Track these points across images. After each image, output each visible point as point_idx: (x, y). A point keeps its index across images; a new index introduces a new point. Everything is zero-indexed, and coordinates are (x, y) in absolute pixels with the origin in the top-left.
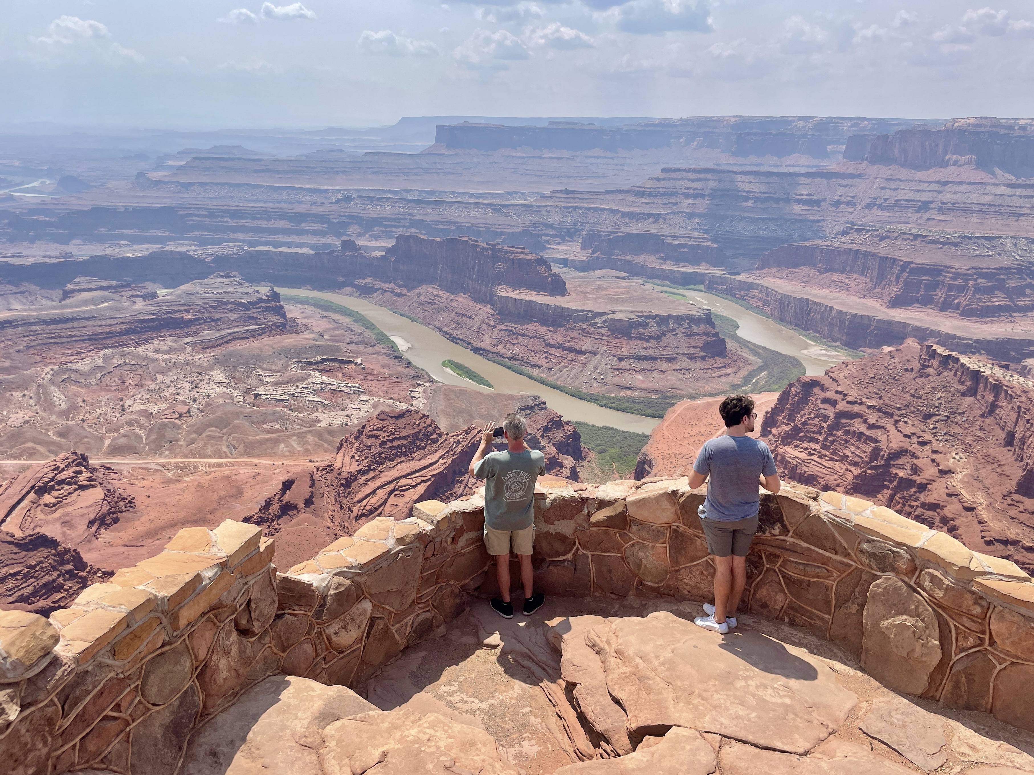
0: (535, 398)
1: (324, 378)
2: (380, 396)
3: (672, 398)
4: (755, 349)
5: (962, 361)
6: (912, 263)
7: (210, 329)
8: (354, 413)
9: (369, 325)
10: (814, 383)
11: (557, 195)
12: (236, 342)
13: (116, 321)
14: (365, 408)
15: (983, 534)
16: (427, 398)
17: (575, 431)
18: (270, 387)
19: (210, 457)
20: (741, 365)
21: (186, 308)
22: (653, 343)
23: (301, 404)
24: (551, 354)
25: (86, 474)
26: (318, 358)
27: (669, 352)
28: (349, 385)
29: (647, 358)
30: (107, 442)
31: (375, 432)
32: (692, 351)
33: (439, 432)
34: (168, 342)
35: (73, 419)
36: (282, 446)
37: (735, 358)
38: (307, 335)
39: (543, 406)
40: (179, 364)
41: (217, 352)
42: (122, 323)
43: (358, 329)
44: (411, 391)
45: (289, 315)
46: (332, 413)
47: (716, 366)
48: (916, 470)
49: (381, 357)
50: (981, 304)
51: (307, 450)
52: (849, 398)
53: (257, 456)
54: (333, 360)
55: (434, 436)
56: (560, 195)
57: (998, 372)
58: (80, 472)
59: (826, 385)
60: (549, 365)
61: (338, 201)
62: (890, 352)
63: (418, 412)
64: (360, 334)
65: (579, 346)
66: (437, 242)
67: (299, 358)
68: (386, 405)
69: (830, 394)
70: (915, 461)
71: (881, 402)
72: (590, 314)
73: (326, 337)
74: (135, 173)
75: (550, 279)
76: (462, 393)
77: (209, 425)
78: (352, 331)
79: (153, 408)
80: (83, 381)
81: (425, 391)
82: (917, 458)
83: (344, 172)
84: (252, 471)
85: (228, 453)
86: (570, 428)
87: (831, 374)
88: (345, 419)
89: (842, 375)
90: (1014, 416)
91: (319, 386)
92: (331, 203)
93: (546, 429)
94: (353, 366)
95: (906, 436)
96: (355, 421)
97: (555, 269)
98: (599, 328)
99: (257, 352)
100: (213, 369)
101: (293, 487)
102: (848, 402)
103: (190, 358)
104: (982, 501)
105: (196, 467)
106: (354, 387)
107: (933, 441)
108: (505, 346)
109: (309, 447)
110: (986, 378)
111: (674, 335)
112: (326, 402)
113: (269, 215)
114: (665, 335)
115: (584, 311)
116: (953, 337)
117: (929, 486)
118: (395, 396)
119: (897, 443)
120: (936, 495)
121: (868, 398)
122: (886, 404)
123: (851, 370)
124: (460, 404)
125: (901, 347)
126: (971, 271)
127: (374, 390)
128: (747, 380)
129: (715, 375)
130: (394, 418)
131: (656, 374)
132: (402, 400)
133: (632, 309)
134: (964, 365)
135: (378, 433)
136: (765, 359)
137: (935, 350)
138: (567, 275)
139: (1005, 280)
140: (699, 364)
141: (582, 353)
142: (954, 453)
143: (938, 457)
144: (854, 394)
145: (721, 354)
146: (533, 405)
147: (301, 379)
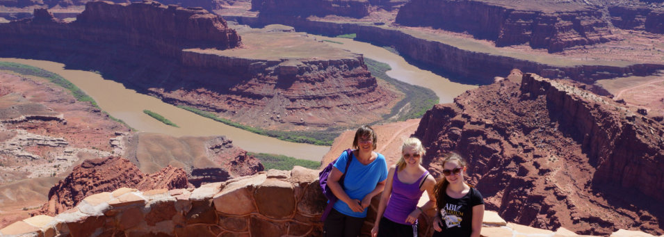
0: (223, 138)
1: (29, 134)
2: (84, 147)
3: (337, 129)
4: (400, 85)
5: (552, 85)
6: (513, 10)
8: (61, 163)
9: (68, 85)
10: (448, 111)
14: (70, 158)
15: (572, 215)
16: (126, 145)
17: (259, 164)
20: (390, 98)
22: (318, 85)
23: (11, 160)
24: (233, 100)
26: (23, 117)
27: (333, 92)
28: (54, 139)
29: (314, 98)
31: (83, 179)
32: (351, 89)
33: (140, 174)
37: (385, 93)
38: (10, 97)
39: (229, 144)
43: (58, 88)
44: (112, 141)
46: (42, 166)
47: (371, 100)
48: (523, 172)
49: (81, 112)
50: (564, 40)
51: (21, 200)
52: (474, 120)
54: (37, 118)
55: (136, 178)
57: (578, 93)
59: (456, 111)
60: (232, 109)
62: (501, 81)
63: (119, 158)
64: (60, 93)
65: (257, 91)
66: (124, 7)
67: (4, 118)
68: (90, 155)
69: (459, 118)
70: (523, 164)
71: (496, 121)
72: (264, 64)
73: (28, 97)
75: (227, 34)
76: (158, 139)
78: (52, 90)
81: (124, 139)
82: (524, 162)
86: (254, 161)
87: (459, 102)
88: (54, 169)
89: (466, 102)
91: (26, 142)
93: (234, 163)
94: (55, 122)
95: (515, 146)
96: (62, 170)
97: (231, 26)
98: (271, 75)
102: (473, 123)
104: (571, 190)
106: (59, 140)
107: (535, 148)
109: (23, 197)
110: (570, 97)
111: (335, 77)
112: (34, 156)
114: (327, 77)
115: (259, 61)
116: (546, 67)
117: (534, 183)
118: (97, 146)
119: (509, 152)
120: (539, 190)
121: (486, 118)
122: (499, 123)
123: (473, 97)
124: (156, 148)
125: (509, 77)
126: (556, 15)
127: (77, 142)
128: (395, 111)
129: (370, 108)
130: (99, 165)
131: (323, 111)
132: (104, 149)
133: (299, 57)
134: (553, 88)
135: (85, 179)
136: (408, 93)
137: (533, 78)
138: (242, 30)
139: (579, 21)
140: (356, 99)
141: (259, 97)
142: (549, 156)
143: (538, 160)
144: (475, 116)
145: (373, 90)
146: (221, 144)
147: (9, 137)
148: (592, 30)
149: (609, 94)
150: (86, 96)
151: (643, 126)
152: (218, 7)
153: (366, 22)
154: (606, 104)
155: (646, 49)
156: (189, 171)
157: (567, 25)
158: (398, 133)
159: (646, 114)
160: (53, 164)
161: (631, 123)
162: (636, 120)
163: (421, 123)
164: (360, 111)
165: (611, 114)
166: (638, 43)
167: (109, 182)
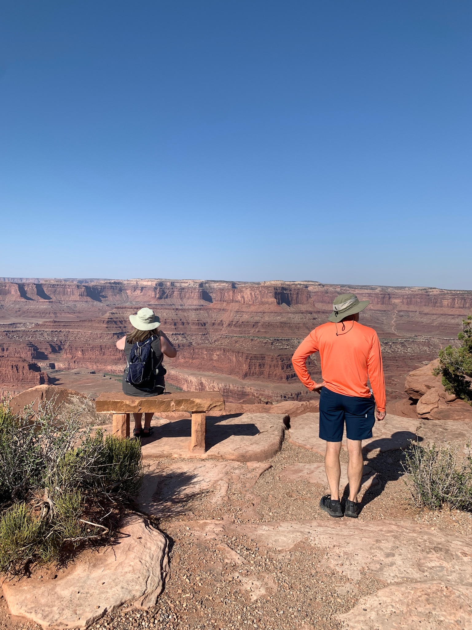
11: (47, 324)
56: (49, 324)
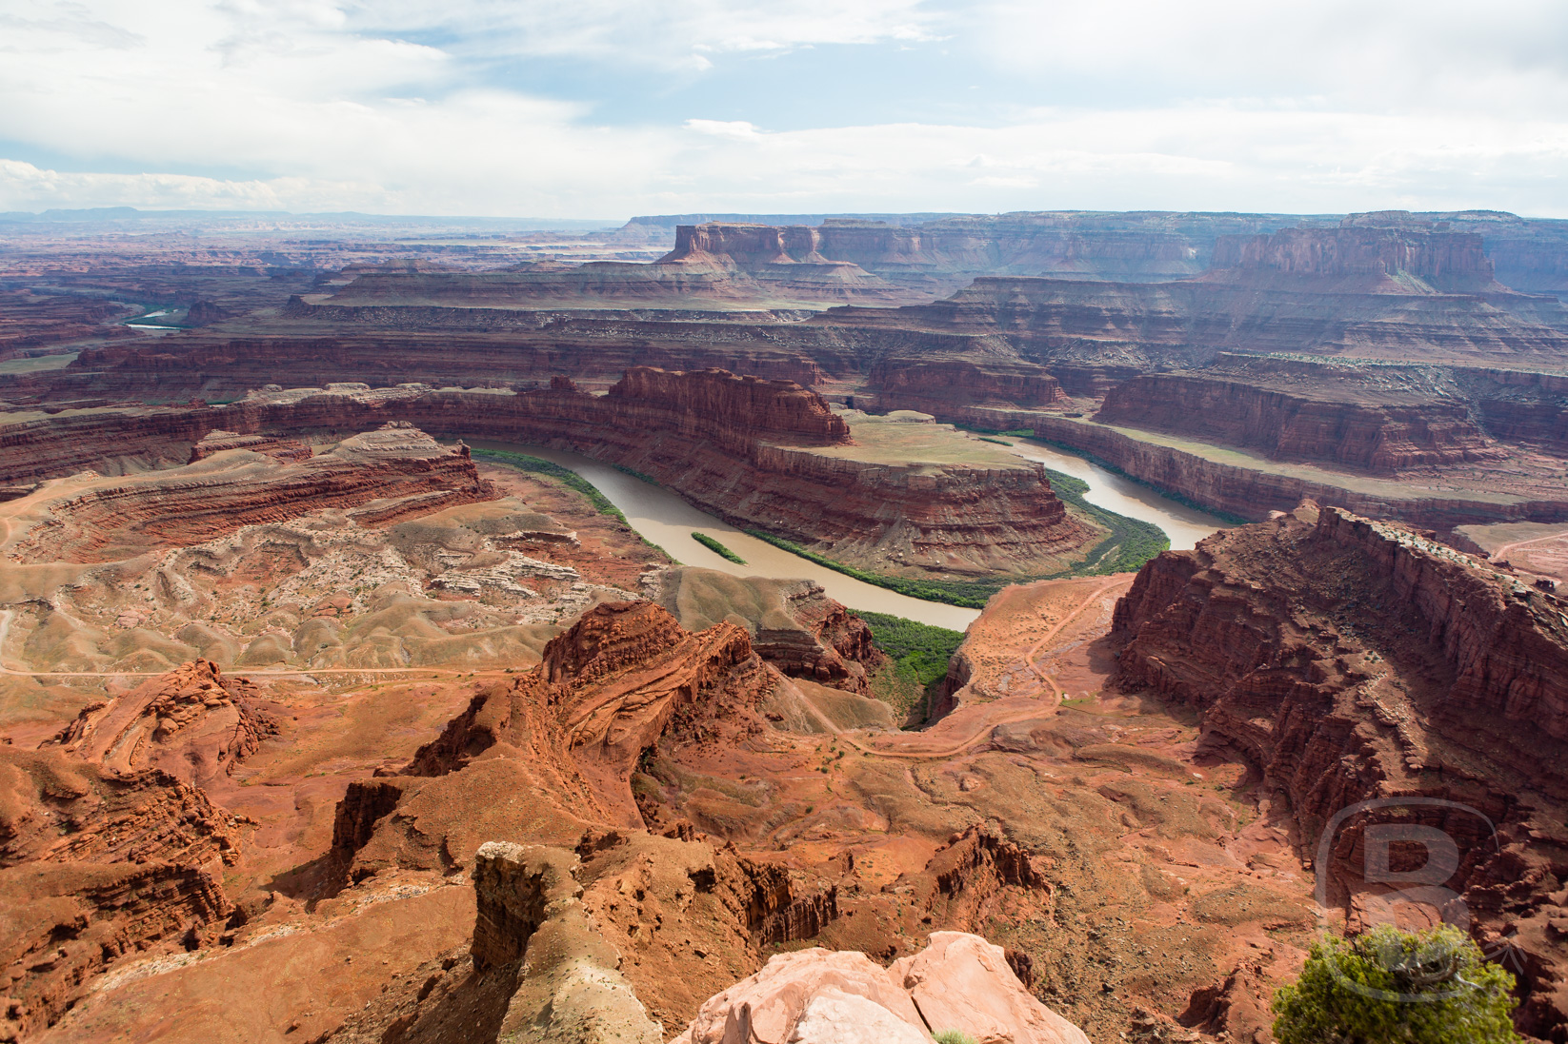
0: (809, 584)
1: (526, 559)
2: (601, 582)
3: (994, 581)
4: (1103, 516)
5: (1374, 529)
6: (1305, 401)
7: (380, 495)
8: (567, 605)
10: (1182, 561)
11: (836, 313)
12: (412, 513)
13: (258, 488)
14: (580, 598)
15: (1407, 759)
16: (663, 584)
17: (865, 629)
18: (456, 572)
19: (377, 667)
20: (1085, 536)
21: (349, 469)
22: (968, 508)
23: (496, 595)
24: (831, 525)
25: (215, 689)
26: (520, 534)
27: (991, 520)
28: (561, 568)
29: (959, 529)
30: (245, 647)
31: (594, 632)
32: (1021, 518)
33: (679, 631)
34: (325, 515)
35: (200, 617)
36: (471, 651)
37: (1078, 527)
38: (505, 502)
39: (820, 594)
40: (337, 544)
41: (385, 528)
42: (266, 490)
43: (572, 493)
44: (643, 576)
45: (481, 477)
46: (539, 607)
47: (1053, 537)
48: (1318, 676)
49: (602, 531)
50: (1396, 454)
51: (504, 657)
52: (1229, 580)
53: (438, 664)
54: (539, 536)
55: (673, 637)
57: (1422, 544)
58: (207, 687)
59: (1198, 563)
60: (828, 539)
61: (548, 326)
62: (1280, 518)
63: (649, 603)
64: (574, 499)
65: (869, 512)
66: (677, 377)
67: (493, 533)
68: (609, 595)
69: (1201, 575)
70: (1316, 663)
71: (1269, 584)
72: (883, 470)
73: (530, 505)
74: (288, 296)
75: (829, 423)
76: (712, 579)
77: (377, 623)
78: (565, 496)
79: (304, 602)
80: (213, 566)
81: (660, 575)
82: (1319, 658)
83: (556, 289)
84: (431, 684)
85: (400, 661)
86: (857, 624)
87: (1205, 548)
88: (554, 613)
89: (1217, 549)
90: (1445, 602)
91: (520, 570)
92: (538, 329)
93: (827, 624)
94: (564, 543)
95: (1302, 629)
96: (567, 616)
97: (836, 411)
98: (894, 489)
99: (441, 525)
100: (382, 549)
101: (485, 706)
102: (1228, 586)
103: (353, 535)
104: (1405, 714)
105: (358, 680)
106: (566, 571)
107: (1340, 636)
108: (769, 514)
110: (1406, 551)
111: (996, 498)
112: (530, 592)
113: (458, 347)
114: (981, 496)
115: (875, 465)
117: (1335, 696)
118: (621, 583)
119: (1290, 639)
120: (1344, 709)
121: (1252, 579)
122: (1275, 588)
123: (1229, 542)
124: (708, 592)
125: (1294, 512)
126: (1382, 411)
127: (593, 575)
128: (1093, 557)
129: (1051, 550)
130: (620, 612)
131: (974, 552)
132: (630, 588)
133: (939, 462)
134: (1376, 534)
135: (598, 633)
136: (1117, 529)
137: (1338, 516)
138: (852, 417)
139: (1426, 423)
140: (1029, 535)
141: (873, 522)
142: (1366, 652)
143: (1346, 657)
144: (1233, 574)
145: (1058, 522)
146: (807, 593)
147: (496, 562)
148: (1450, 441)
149: (1481, 551)
150: (613, 507)
151: (1547, 611)
152: (817, 381)
153: (1053, 413)
154: (1475, 568)
155: (1553, 477)
156: (752, 632)
157: (1403, 428)
158: (1097, 593)
159: (1552, 590)
160: (554, 606)
161: (1524, 604)
162: (1534, 599)
163: (1136, 582)
164: (1036, 555)
165: (1484, 585)
166: (1536, 464)
167: (631, 639)
